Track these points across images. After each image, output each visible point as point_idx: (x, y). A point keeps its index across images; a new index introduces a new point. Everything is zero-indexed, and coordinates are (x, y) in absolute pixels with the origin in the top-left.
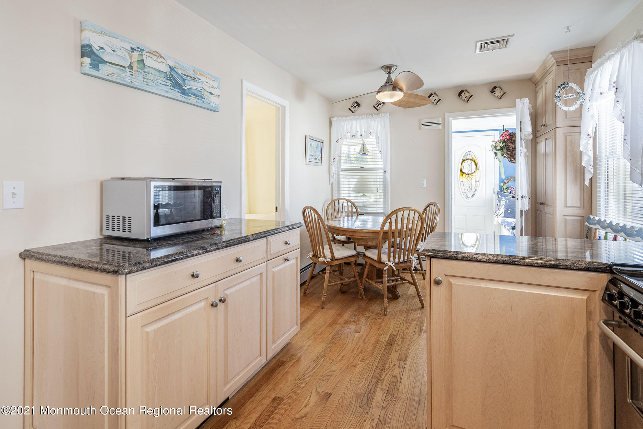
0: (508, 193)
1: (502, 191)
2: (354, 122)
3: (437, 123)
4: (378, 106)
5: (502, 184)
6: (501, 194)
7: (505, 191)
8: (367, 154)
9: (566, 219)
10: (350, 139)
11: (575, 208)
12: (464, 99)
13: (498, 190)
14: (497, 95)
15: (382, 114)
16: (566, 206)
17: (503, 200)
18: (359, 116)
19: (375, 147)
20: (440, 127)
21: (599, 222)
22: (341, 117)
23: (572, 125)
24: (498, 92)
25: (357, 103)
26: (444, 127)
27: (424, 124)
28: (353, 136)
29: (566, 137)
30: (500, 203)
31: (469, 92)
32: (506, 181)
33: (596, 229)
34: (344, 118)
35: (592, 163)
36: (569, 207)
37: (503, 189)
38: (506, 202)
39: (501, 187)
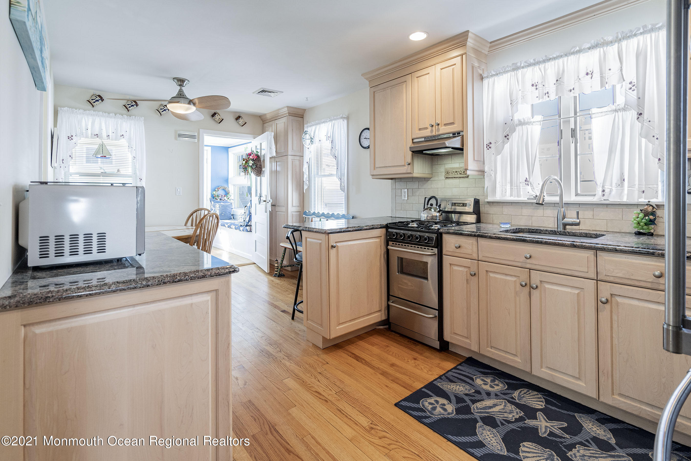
0: (219, 200)
1: (214, 198)
2: (97, 120)
3: (193, 137)
4: (130, 107)
5: (214, 193)
6: (213, 201)
7: (217, 198)
8: (108, 158)
9: (293, 214)
10: (91, 138)
11: (296, 207)
12: (216, 120)
13: (210, 197)
14: (240, 123)
15: (137, 117)
16: (293, 206)
17: (217, 205)
18: (104, 113)
19: (127, 151)
20: (196, 140)
21: (314, 213)
22: (76, 109)
23: (296, 155)
24: (241, 121)
25: (99, 96)
26: (199, 140)
27: (180, 136)
28: (95, 135)
29: (293, 162)
30: (215, 208)
31: (220, 115)
32: (216, 190)
33: (312, 218)
34: (81, 111)
35: (308, 179)
36: (294, 206)
37: (215, 196)
38: (219, 207)
39: (213, 195)
